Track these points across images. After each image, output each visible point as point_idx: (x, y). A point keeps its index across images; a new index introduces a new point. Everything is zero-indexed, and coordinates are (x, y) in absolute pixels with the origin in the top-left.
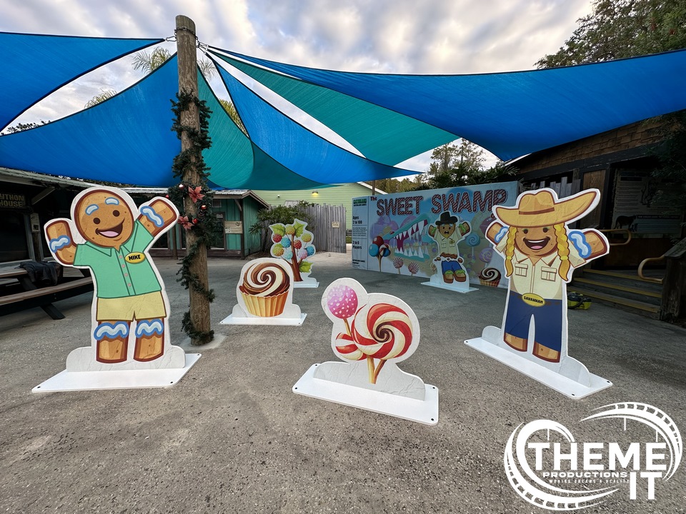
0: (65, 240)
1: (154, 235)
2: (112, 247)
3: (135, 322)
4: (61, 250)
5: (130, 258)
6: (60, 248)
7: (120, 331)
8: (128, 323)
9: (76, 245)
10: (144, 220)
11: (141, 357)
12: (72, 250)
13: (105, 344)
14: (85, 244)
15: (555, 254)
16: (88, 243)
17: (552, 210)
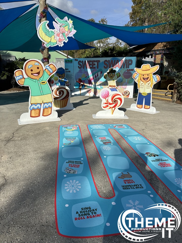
0: (21, 77)
1: (50, 76)
2: (36, 79)
3: (43, 104)
4: (19, 80)
5: (42, 83)
6: (19, 79)
7: (38, 107)
8: (41, 104)
9: (24, 78)
10: (46, 70)
11: (44, 115)
12: (23, 80)
13: (33, 111)
14: (28, 78)
15: (150, 81)
16: (29, 78)
17: (150, 70)
